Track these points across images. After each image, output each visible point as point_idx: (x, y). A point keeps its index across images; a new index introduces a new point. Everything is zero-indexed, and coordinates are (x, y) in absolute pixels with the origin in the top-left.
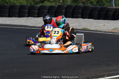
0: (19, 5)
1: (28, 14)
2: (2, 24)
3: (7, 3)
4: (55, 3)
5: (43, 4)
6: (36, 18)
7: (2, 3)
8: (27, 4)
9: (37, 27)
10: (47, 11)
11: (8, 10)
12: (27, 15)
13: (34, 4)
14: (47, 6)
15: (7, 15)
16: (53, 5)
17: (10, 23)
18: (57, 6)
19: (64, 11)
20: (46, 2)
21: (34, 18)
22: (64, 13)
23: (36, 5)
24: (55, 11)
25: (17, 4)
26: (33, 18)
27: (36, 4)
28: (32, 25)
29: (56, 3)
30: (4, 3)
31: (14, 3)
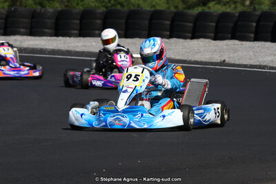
0: (148, 9)
1: (170, 31)
3: (122, 5)
4: (233, 6)
5: (206, 9)
6: (188, 40)
7: (110, 5)
8: (169, 8)
9: (190, 62)
10: (214, 24)
11: (123, 21)
12: (168, 33)
13: (185, 8)
14: (215, 14)
15: (122, 32)
16: (228, 10)
18: (237, 14)
19: (254, 24)
20: (211, 4)
21: (184, 40)
22: (254, 29)
23: (190, 12)
24: (232, 24)
25: (144, 8)
26: (181, 40)
27: (190, 7)
28: (178, 58)
29: (236, 8)
30: (115, 5)
31: (139, 5)
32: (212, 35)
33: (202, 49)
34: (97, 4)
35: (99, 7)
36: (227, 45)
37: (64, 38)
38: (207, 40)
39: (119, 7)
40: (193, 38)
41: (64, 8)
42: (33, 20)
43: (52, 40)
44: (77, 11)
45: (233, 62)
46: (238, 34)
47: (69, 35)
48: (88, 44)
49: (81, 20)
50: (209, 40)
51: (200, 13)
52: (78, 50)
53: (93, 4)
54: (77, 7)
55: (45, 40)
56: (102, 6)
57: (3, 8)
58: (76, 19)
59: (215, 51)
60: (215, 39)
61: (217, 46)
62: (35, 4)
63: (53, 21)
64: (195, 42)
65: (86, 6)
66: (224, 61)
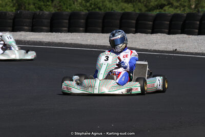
0: (119, 11)
2: (90, 45)
3: (100, 9)
4: (182, 9)
5: (162, 11)
6: (149, 35)
7: (91, 8)
8: (134, 10)
9: (150, 51)
10: (169, 22)
11: (101, 21)
12: (134, 29)
13: (147, 11)
14: (169, 15)
15: (100, 29)
16: (179, 12)
17: (104, 43)
18: (185, 15)
19: (198, 23)
20: (166, 8)
21: (146, 35)
22: (198, 26)
23: (150, 13)
24: (182, 23)
25: (117, 11)
26: (144, 34)
27: (150, 10)
29: (184, 10)
30: (95, 9)
31: (112, 9)
32: (167, 30)
33: (159, 41)
34: (81, 8)
35: (83, 10)
36: (177, 38)
37: (57, 34)
38: (163, 34)
39: (97, 10)
40: (152, 33)
41: (57, 11)
42: (34, 20)
43: (48, 35)
44: (66, 13)
45: (182, 51)
46: (186, 30)
47: (61, 31)
48: (75, 38)
49: (69, 20)
50: (165, 34)
51: (158, 14)
52: (67, 42)
53: (78, 8)
54: (67, 10)
55: (43, 35)
56: (85, 10)
57: (12, 11)
58: (66, 20)
59: (169, 42)
60: (169, 33)
61: (170, 39)
62: (36, 8)
63: (49, 21)
64: (154, 36)
65: (73, 9)
66: (176, 50)
